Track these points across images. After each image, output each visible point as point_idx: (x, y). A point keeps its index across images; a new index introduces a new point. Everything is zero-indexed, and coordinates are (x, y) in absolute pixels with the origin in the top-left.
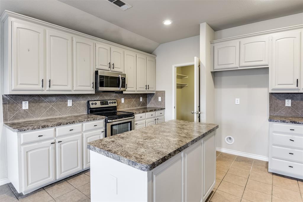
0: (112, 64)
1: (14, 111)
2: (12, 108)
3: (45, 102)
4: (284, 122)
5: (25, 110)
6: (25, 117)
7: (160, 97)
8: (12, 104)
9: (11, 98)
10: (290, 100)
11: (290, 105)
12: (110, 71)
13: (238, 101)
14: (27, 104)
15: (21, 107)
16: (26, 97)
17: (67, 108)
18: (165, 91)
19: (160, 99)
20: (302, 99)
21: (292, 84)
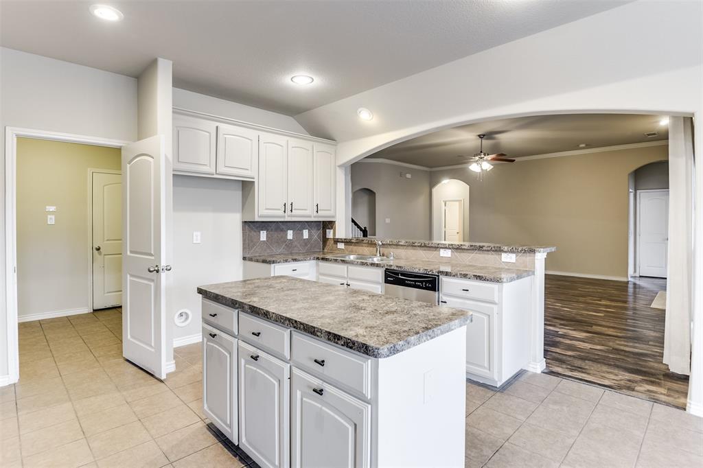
4: (286, 261)
10: (265, 232)
11: (265, 239)
20: (276, 230)
21: (279, 210)
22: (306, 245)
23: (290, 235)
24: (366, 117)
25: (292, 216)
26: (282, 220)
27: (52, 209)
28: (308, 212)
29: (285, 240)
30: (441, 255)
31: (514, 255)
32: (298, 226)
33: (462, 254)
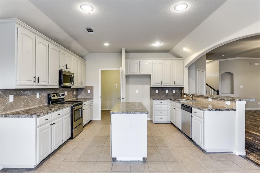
0: (67, 65)
1: (4, 104)
2: (3, 101)
3: (24, 95)
4: (158, 100)
5: (11, 103)
6: (11, 108)
7: (90, 91)
8: (3, 97)
9: (2, 92)
11: (158, 93)
12: (65, 71)
13: (137, 91)
14: (13, 97)
15: (9, 100)
16: (11, 91)
17: (36, 100)
18: (93, 86)
19: (89, 92)
20: (162, 90)
21: (159, 84)
22: (174, 95)
23: (167, 92)
24: (186, 49)
25: (164, 86)
26: (161, 87)
27: (116, 84)
28: (171, 84)
29: (165, 93)
30: (209, 101)
31: (229, 102)
32: (171, 89)
33: (215, 101)
